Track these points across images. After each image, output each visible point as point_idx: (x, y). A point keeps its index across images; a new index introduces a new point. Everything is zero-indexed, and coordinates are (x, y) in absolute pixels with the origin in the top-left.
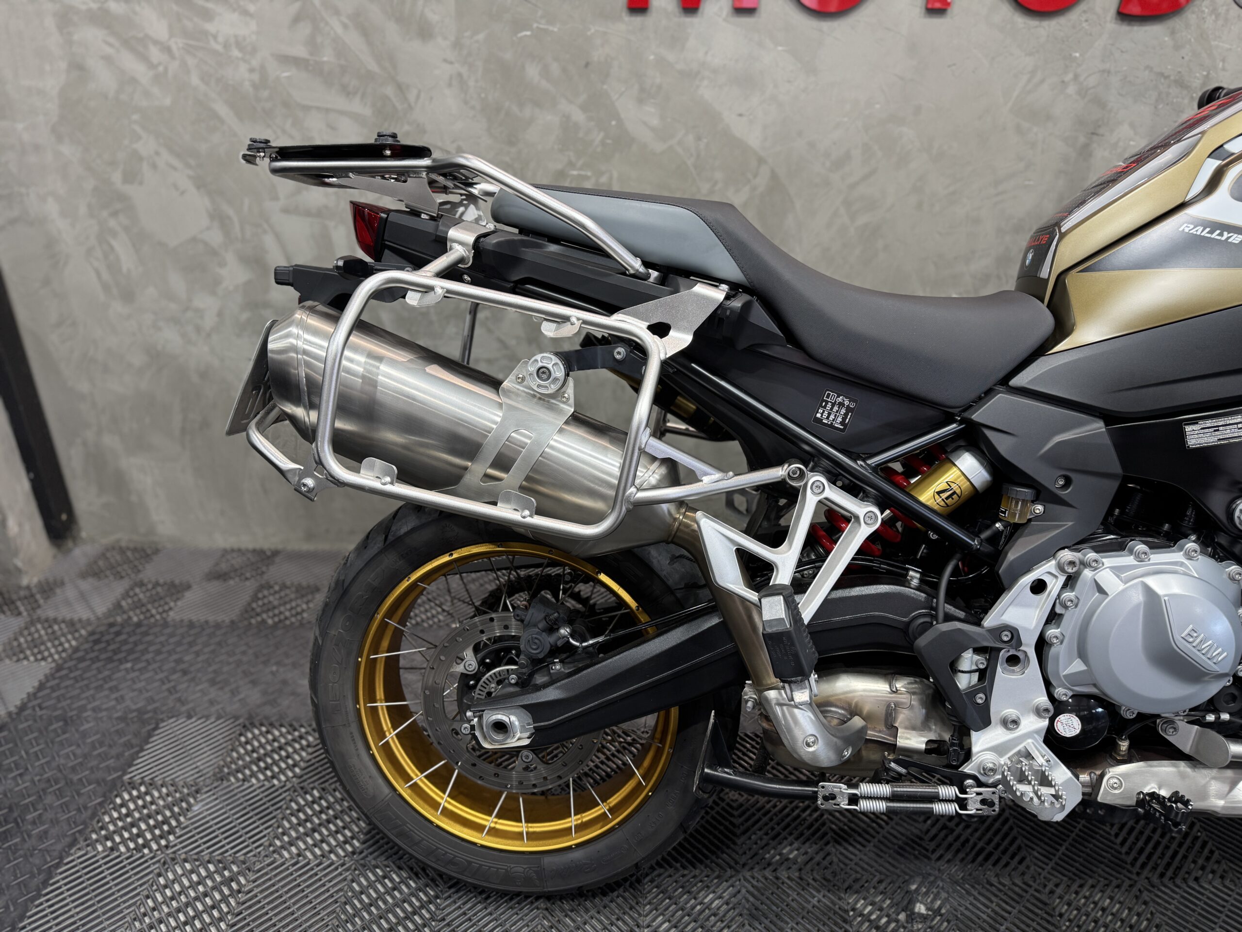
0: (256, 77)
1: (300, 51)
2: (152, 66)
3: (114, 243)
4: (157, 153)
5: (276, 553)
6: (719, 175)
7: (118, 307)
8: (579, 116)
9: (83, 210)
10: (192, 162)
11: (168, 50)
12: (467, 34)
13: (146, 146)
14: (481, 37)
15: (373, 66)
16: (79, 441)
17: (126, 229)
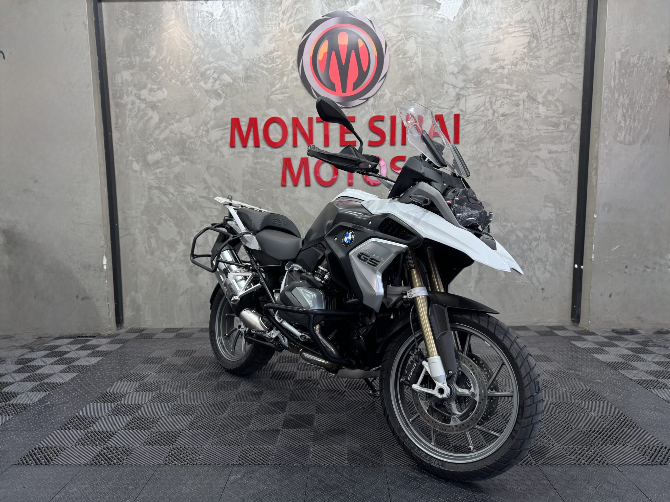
0: (194, 201)
1: (205, 195)
2: (169, 198)
3: (151, 240)
4: (166, 218)
6: (304, 221)
7: (149, 257)
9: (145, 232)
10: (175, 220)
11: (173, 195)
12: (245, 191)
13: (164, 216)
14: (248, 192)
16: (130, 295)
17: (155, 236)
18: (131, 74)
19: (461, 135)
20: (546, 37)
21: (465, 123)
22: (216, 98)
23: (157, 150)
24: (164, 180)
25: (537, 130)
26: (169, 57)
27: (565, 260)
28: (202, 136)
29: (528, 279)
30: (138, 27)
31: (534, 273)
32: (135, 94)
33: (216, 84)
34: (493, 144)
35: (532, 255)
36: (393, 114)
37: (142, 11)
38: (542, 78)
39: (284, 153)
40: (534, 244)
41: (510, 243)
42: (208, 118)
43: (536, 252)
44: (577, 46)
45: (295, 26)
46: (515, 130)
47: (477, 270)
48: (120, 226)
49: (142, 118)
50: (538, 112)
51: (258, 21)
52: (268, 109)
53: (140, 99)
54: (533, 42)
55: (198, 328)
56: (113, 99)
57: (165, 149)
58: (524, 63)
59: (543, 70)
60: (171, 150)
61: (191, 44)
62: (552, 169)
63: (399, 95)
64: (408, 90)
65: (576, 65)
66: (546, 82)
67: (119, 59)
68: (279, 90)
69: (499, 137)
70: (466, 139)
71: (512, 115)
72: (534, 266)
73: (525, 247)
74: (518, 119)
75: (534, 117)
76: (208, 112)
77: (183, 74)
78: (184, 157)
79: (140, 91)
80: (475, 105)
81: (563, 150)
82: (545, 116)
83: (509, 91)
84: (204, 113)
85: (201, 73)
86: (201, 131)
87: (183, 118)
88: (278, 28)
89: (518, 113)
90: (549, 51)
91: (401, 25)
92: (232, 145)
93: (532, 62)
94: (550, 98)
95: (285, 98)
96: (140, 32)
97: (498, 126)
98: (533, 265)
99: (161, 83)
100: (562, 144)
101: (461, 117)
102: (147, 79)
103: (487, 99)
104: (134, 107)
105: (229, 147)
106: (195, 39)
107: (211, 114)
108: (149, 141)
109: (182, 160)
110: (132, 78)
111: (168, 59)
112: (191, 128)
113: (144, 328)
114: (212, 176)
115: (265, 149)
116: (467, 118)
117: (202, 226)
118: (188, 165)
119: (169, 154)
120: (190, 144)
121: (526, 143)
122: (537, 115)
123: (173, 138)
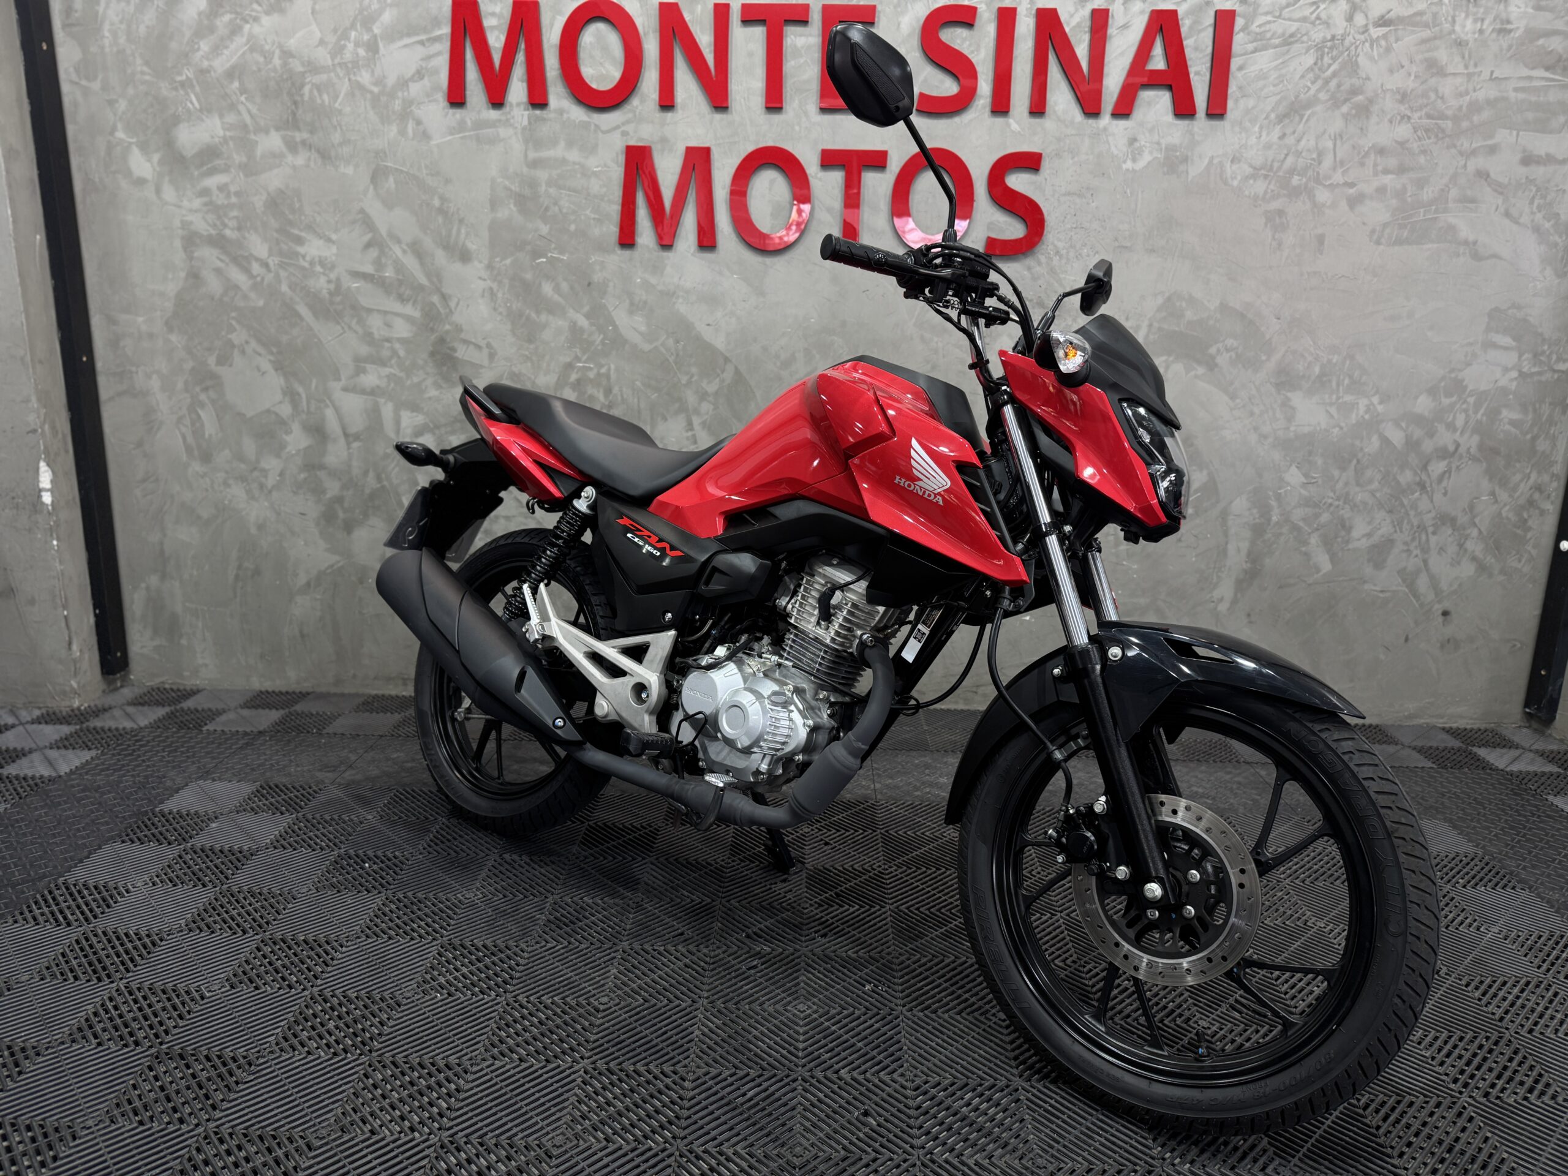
0: (332, 287)
1: (369, 269)
2: (252, 277)
3: (200, 412)
4: (247, 342)
5: (308, 694)
6: (694, 370)
7: (197, 467)
8: (583, 322)
9: (180, 385)
10: (274, 350)
11: (266, 265)
12: (498, 259)
13: (239, 336)
14: (508, 261)
15: (424, 280)
16: (143, 585)
17: (213, 402)
19: (1232, 89)
21: (1250, 47)
23: (207, 110)
24: (235, 213)
25: (1492, 79)
27: (1530, 523)
28: (356, 64)
29: (1404, 581)
31: (1425, 562)
34: (1338, 124)
35: (1424, 504)
36: (1008, 3)
39: (629, 128)
40: (1438, 467)
41: (1358, 461)
42: (375, 1)
43: (1438, 497)
46: (1416, 77)
47: (1245, 546)
48: (99, 365)
50: (1504, 16)
55: (357, 695)
57: (233, 107)
60: (254, 109)
62: (1525, 220)
69: (1360, 97)
70: (1251, 102)
71: (1413, 21)
73: (1406, 477)
74: (1435, 38)
75: (1488, 33)
78: (298, 136)
82: (1528, 30)
86: (350, 46)
89: (1435, 15)
92: (456, 97)
97: (1362, 60)
98: (1424, 537)
101: (1239, 22)
105: (446, 104)
108: (179, 78)
109: (292, 147)
112: (318, 35)
113: (194, 688)
114: (389, 205)
115: (565, 116)
116: (1260, 26)
117: (359, 371)
118: (312, 164)
119: (245, 126)
120: (316, 93)
121: (1449, 123)
122: (1498, 26)
123: (259, 70)
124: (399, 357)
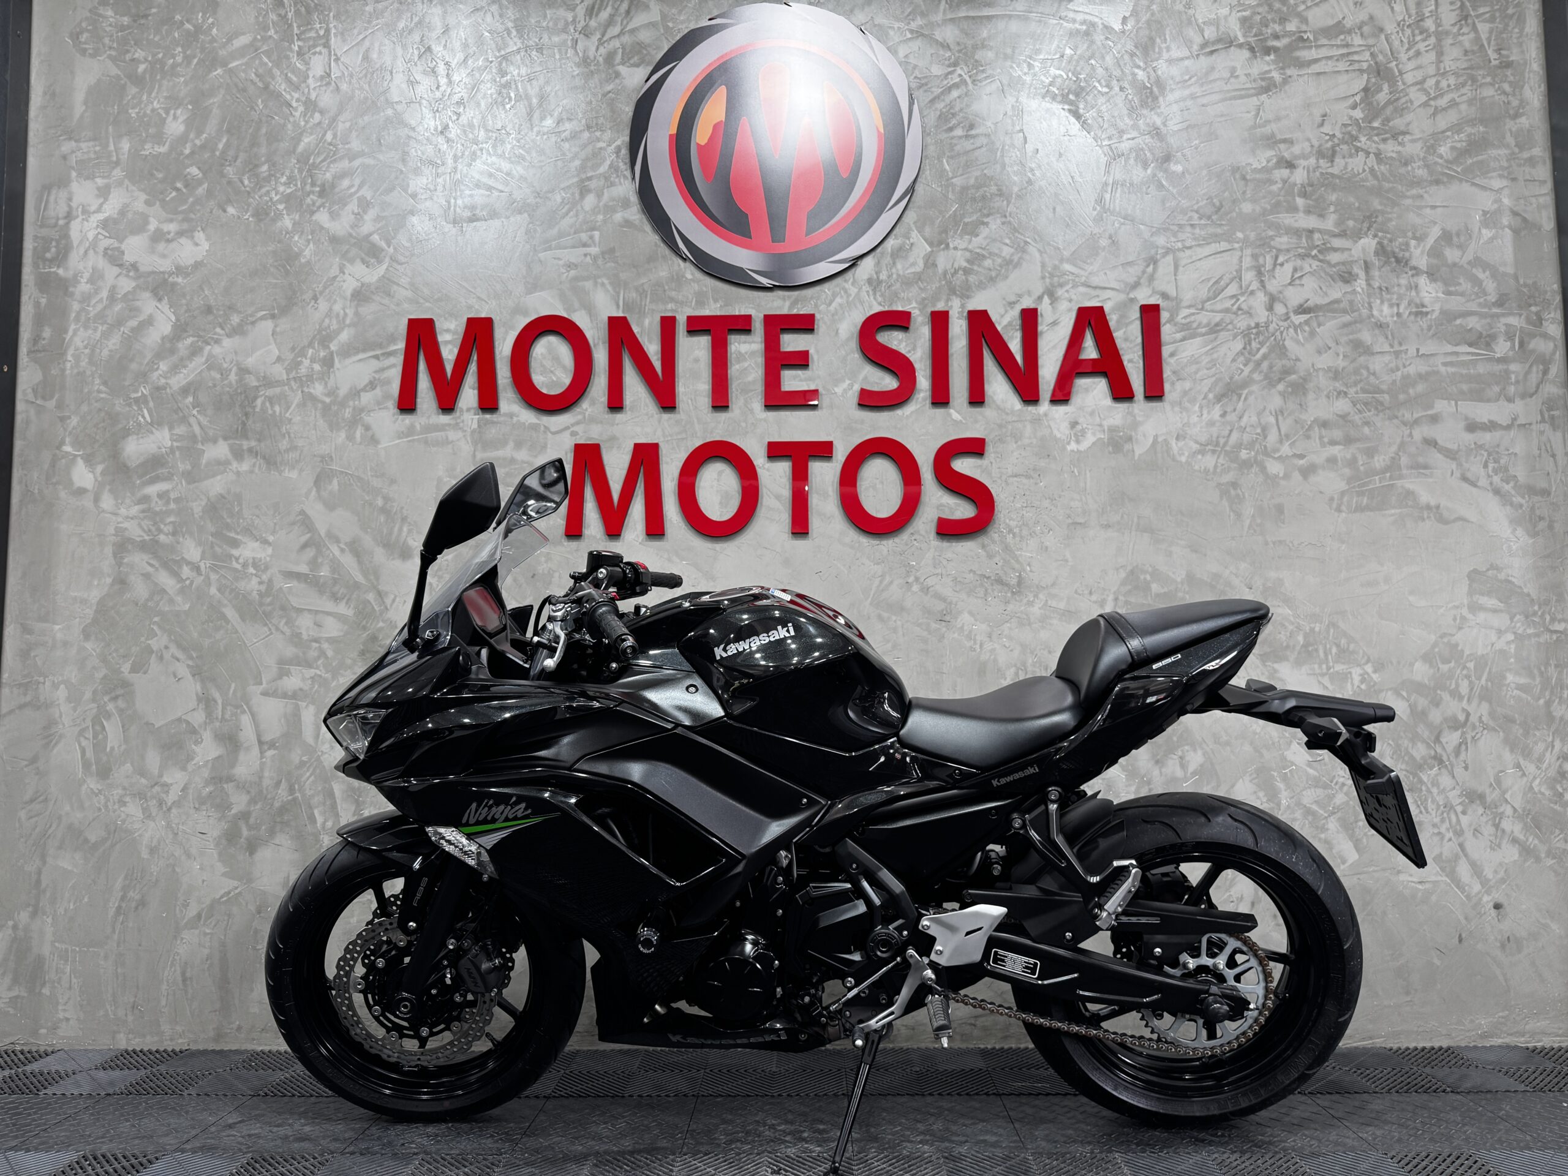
0: (263, 588)
1: (303, 569)
2: (181, 580)
3: (106, 724)
7: (93, 784)
9: (88, 695)
10: (194, 655)
11: (197, 569)
13: (159, 642)
15: (360, 578)
16: (10, 923)
17: (121, 711)
18: (98, 189)
19: (1167, 373)
20: (1419, 75)
21: (1179, 336)
22: (363, 261)
23: (158, 423)
24: (172, 519)
25: (1419, 356)
26: (224, 140)
28: (310, 378)
29: (1443, 869)
30: (136, 56)
31: (1461, 845)
32: (106, 249)
33: (366, 217)
34: (1276, 402)
35: (1446, 781)
36: (940, 307)
37: (154, 10)
38: (1422, 196)
39: (578, 429)
40: (1452, 739)
42: (334, 322)
43: (1459, 771)
44: (1522, 101)
45: (624, 48)
46: (1344, 356)
49: (119, 323)
50: (1418, 302)
51: (509, 34)
52: (529, 292)
53: (120, 266)
54: (1381, 90)
56: (36, 265)
57: (184, 420)
58: (1358, 149)
59: (1422, 173)
60: (205, 421)
61: (298, 100)
62: (1483, 482)
63: (955, 248)
64: (984, 232)
65: (1526, 155)
66: (1434, 207)
67: (66, 147)
68: (569, 235)
69: (1294, 377)
70: (1187, 385)
71: (1331, 307)
72: (1458, 821)
74: (1355, 322)
75: (1405, 316)
76: (335, 301)
77: (264, 190)
78: (246, 444)
79: (121, 241)
80: (1208, 280)
81: (1514, 419)
82: (1443, 312)
83: (1317, 236)
84: (323, 305)
85: (323, 186)
87: (253, 323)
88: (570, 52)
89: (1351, 302)
90: (1434, 114)
91: (958, 44)
92: (407, 403)
93: (1382, 146)
94: (1452, 255)
95: (588, 259)
96: (142, 68)
97: (1289, 344)
98: (1453, 818)
99: (192, 216)
100: (1510, 400)
101: (1164, 316)
102: (148, 203)
103: (1247, 262)
104: (97, 291)
105: (397, 411)
106: (312, 87)
107: (344, 309)
108: (135, 395)
109: (238, 454)
110: (102, 200)
111: (220, 146)
112: (276, 352)
113: (50, 1049)
114: (330, 507)
115: (515, 419)
116: (1185, 318)
117: (283, 673)
118: (256, 470)
119: (195, 436)
120: (268, 404)
121: (1386, 396)
122: (1414, 310)
123: (215, 386)
124: (327, 658)
